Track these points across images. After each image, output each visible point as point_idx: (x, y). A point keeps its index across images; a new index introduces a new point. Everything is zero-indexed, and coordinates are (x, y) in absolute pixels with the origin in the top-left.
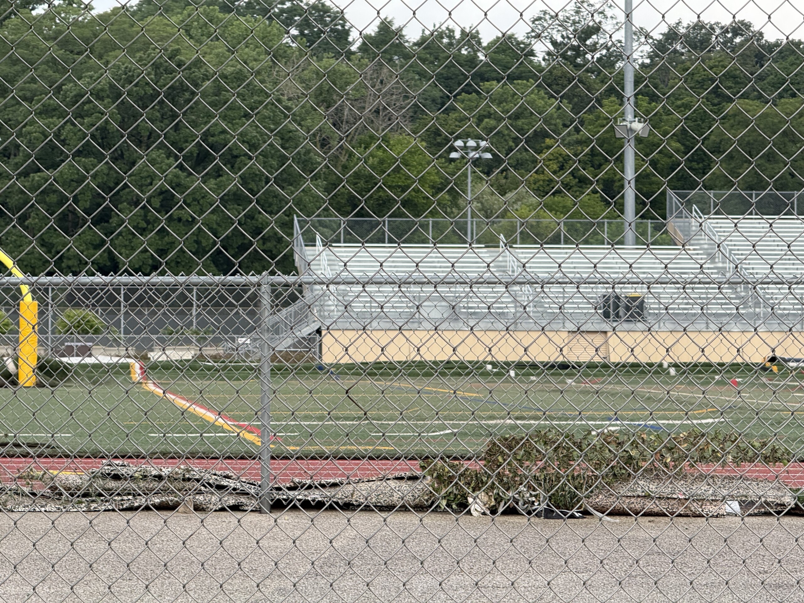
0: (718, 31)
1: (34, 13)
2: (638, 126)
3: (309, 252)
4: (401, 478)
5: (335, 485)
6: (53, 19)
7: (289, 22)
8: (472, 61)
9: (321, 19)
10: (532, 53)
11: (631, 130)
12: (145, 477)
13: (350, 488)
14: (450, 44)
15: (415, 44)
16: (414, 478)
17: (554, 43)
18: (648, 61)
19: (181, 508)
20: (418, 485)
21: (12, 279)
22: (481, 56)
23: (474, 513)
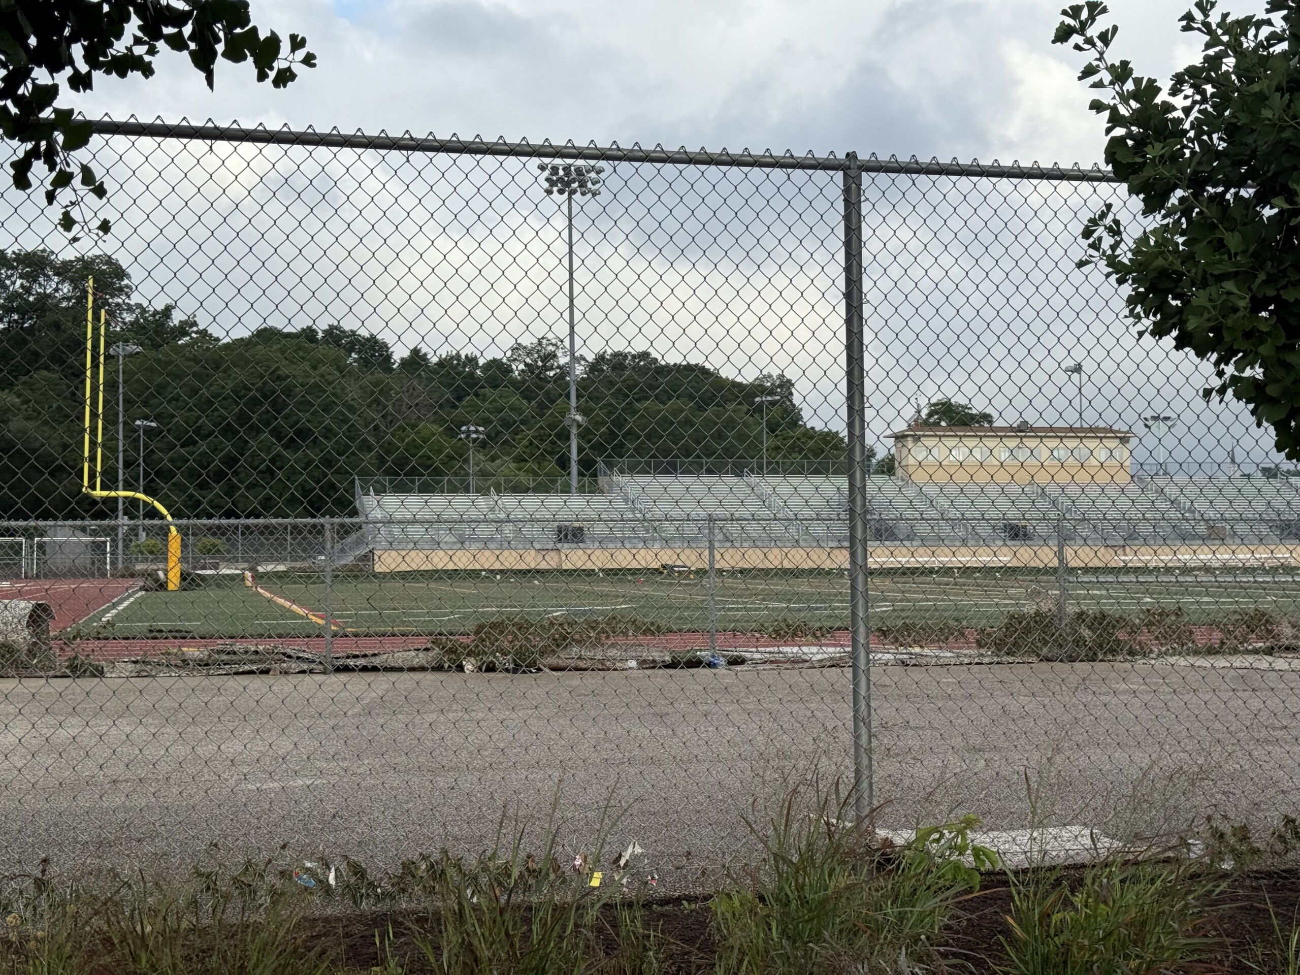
0: (630, 357)
1: (180, 343)
2: (579, 418)
3: (365, 498)
4: (419, 650)
5: (374, 655)
6: (193, 347)
7: (351, 350)
8: (471, 375)
9: (372, 348)
10: (512, 371)
11: (574, 420)
12: (246, 652)
13: (385, 656)
14: (458, 364)
15: (435, 364)
16: (427, 649)
17: (526, 365)
18: (585, 376)
19: (271, 673)
20: (431, 654)
21: (165, 522)
22: (478, 372)
23: (467, 672)
